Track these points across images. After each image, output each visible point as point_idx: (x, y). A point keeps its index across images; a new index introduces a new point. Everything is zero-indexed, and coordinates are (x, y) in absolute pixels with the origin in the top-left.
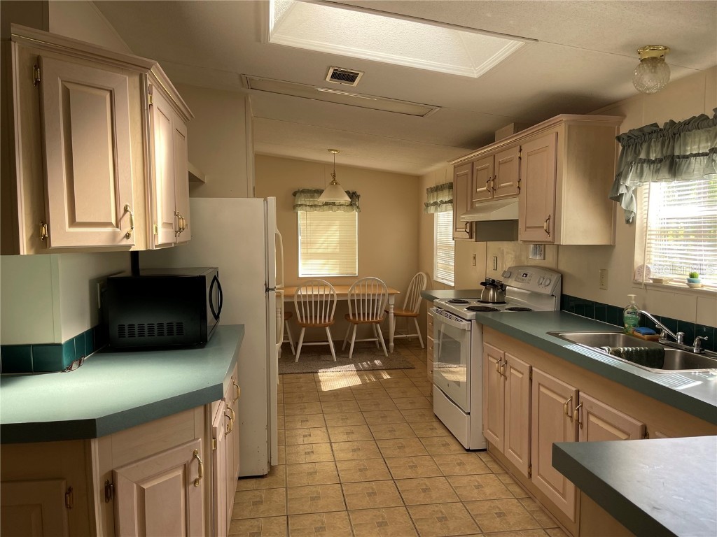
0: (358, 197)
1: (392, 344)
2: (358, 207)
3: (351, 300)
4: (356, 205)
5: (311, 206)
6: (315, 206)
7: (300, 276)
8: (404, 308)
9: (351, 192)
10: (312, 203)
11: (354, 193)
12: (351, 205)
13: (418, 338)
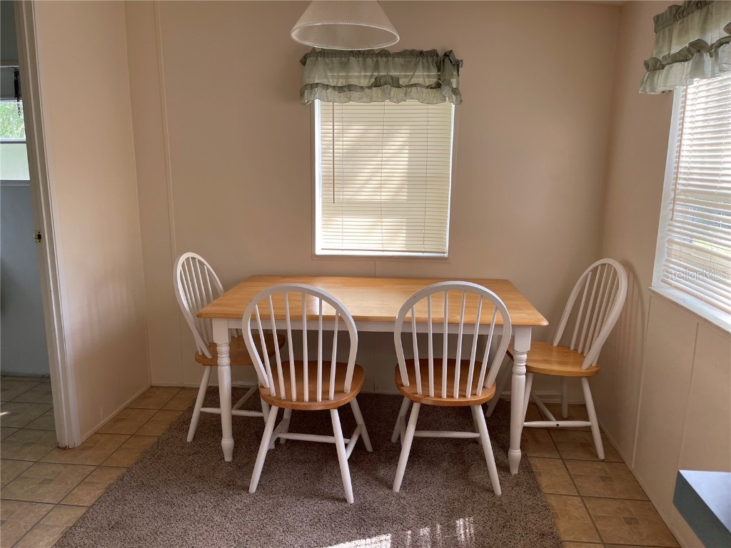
0: (457, 65)
1: (516, 453)
2: (455, 92)
3: (403, 335)
4: (449, 84)
5: (341, 89)
6: (350, 87)
7: (319, 252)
8: (555, 344)
9: (441, 54)
10: (341, 83)
11: (447, 55)
12: (438, 86)
13: (588, 430)
